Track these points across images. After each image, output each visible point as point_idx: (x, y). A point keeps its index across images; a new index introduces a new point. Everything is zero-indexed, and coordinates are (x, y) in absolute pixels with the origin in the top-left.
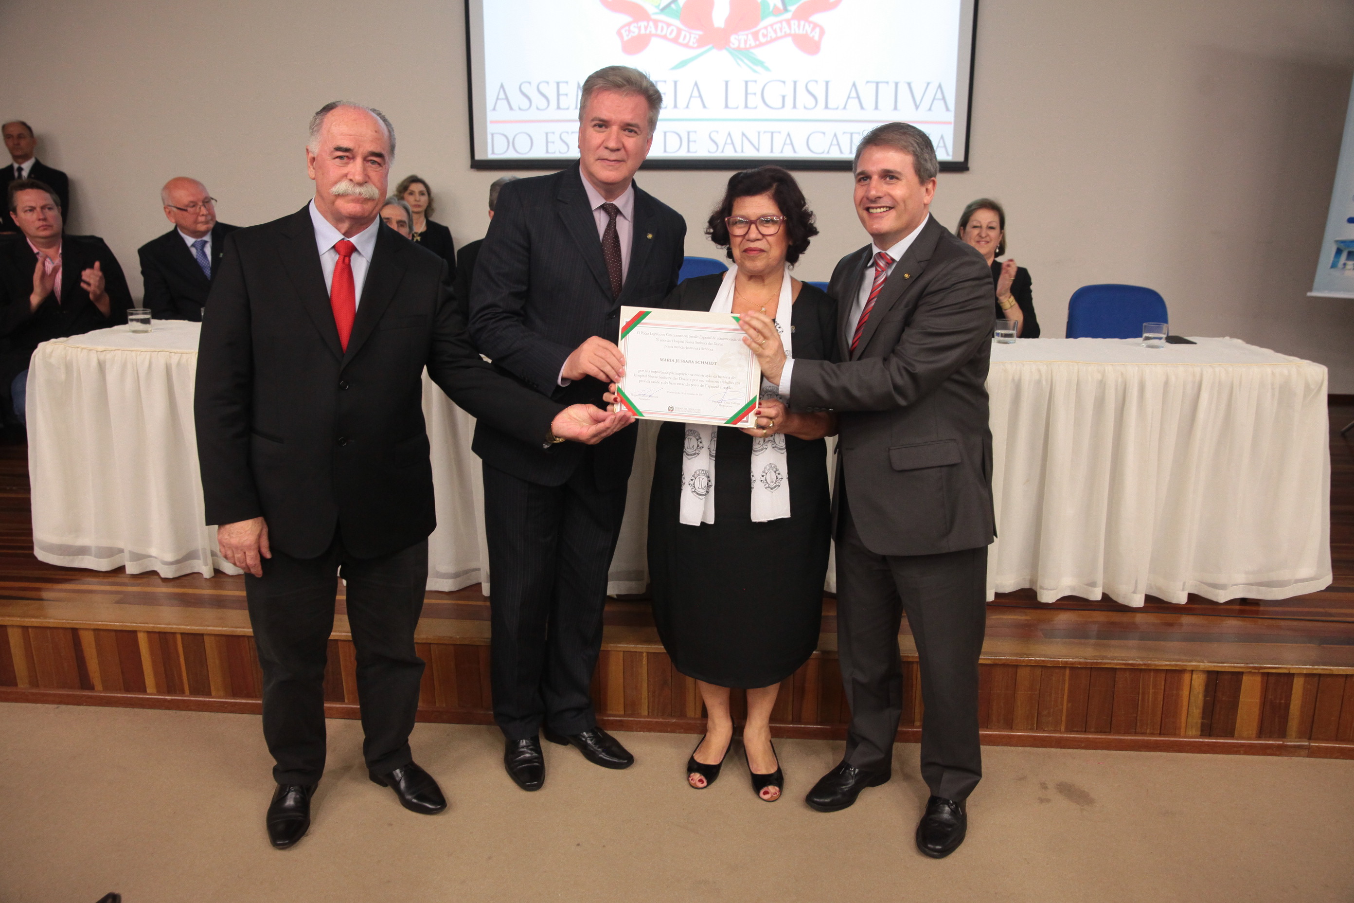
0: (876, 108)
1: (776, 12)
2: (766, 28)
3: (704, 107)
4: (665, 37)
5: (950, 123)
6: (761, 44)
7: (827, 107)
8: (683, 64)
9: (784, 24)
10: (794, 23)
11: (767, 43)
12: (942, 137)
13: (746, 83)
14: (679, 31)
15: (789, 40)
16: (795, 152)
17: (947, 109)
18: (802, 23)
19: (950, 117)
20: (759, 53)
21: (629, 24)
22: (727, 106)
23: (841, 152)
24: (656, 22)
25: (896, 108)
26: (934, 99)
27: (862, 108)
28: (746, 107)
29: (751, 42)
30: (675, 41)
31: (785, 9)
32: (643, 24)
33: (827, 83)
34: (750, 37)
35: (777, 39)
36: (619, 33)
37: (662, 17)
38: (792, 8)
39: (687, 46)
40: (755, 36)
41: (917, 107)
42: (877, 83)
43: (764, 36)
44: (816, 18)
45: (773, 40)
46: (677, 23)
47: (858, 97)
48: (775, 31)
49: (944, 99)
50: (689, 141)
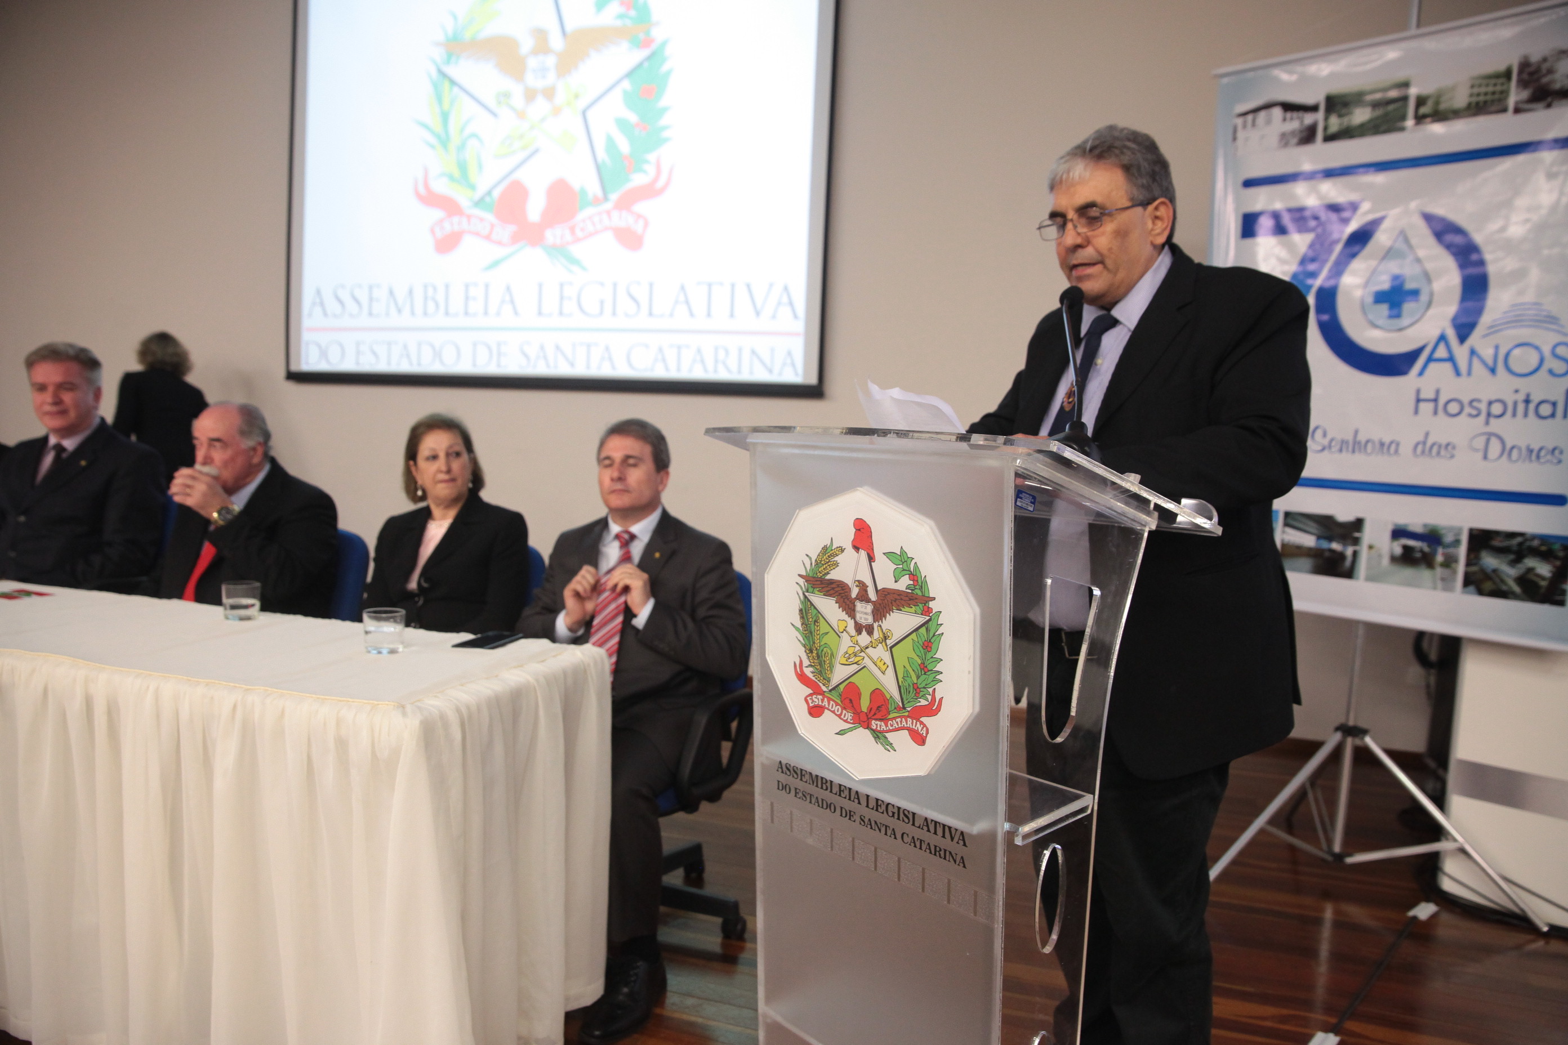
0: (709, 315)
1: (596, 201)
2: (584, 221)
3: (516, 313)
4: (477, 234)
5: (797, 334)
6: (578, 240)
7: (651, 314)
8: (495, 264)
9: (605, 216)
10: (615, 214)
11: (585, 238)
12: (789, 354)
13: (562, 285)
14: (492, 226)
15: (609, 235)
16: (613, 367)
17: (796, 317)
18: (624, 213)
19: (800, 326)
20: (576, 250)
21: (441, 221)
22: (540, 313)
23: (667, 369)
24: (469, 217)
25: (732, 315)
26: (779, 304)
27: (692, 315)
28: (561, 313)
29: (568, 237)
30: (488, 237)
31: (606, 198)
32: (456, 219)
33: (651, 285)
34: (567, 233)
35: (596, 233)
36: (432, 231)
37: (477, 212)
38: (614, 197)
39: (499, 243)
40: (572, 230)
41: (758, 314)
42: (710, 285)
43: (582, 230)
44: (640, 207)
45: (591, 235)
46: (490, 217)
47: (687, 302)
48: (594, 224)
49: (791, 304)
50: (499, 354)
